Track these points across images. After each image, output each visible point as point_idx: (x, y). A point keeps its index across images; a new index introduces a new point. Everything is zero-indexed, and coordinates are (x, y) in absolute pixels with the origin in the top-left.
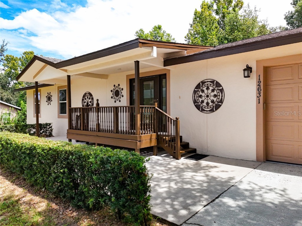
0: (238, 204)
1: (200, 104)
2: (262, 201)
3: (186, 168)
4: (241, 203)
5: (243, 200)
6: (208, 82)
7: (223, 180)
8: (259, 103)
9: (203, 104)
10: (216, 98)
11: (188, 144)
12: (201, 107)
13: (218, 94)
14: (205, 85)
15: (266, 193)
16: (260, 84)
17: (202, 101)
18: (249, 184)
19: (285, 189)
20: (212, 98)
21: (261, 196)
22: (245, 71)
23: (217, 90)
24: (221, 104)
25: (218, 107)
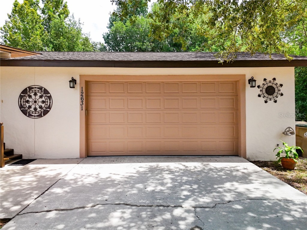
0: (64, 191)
1: (28, 110)
2: (83, 184)
3: (13, 174)
4: (67, 189)
5: (68, 187)
6: (35, 88)
7: (52, 177)
8: (82, 110)
9: (30, 109)
10: (44, 104)
11: (12, 151)
12: (28, 112)
13: (47, 100)
14: (32, 91)
15: (86, 178)
16: (83, 95)
17: (29, 106)
18: (73, 175)
19: (99, 173)
20: (40, 104)
21: (82, 181)
22: (71, 83)
23: (45, 96)
24: (49, 110)
25: (46, 112)
